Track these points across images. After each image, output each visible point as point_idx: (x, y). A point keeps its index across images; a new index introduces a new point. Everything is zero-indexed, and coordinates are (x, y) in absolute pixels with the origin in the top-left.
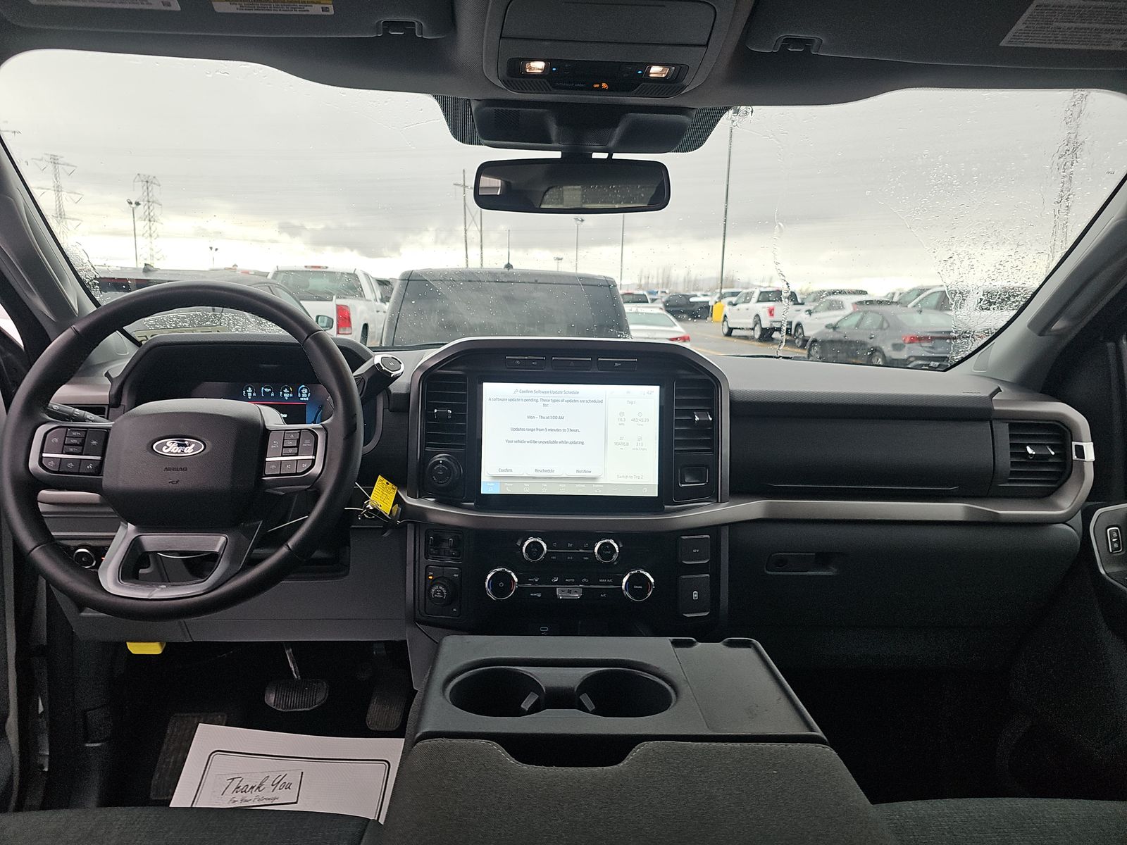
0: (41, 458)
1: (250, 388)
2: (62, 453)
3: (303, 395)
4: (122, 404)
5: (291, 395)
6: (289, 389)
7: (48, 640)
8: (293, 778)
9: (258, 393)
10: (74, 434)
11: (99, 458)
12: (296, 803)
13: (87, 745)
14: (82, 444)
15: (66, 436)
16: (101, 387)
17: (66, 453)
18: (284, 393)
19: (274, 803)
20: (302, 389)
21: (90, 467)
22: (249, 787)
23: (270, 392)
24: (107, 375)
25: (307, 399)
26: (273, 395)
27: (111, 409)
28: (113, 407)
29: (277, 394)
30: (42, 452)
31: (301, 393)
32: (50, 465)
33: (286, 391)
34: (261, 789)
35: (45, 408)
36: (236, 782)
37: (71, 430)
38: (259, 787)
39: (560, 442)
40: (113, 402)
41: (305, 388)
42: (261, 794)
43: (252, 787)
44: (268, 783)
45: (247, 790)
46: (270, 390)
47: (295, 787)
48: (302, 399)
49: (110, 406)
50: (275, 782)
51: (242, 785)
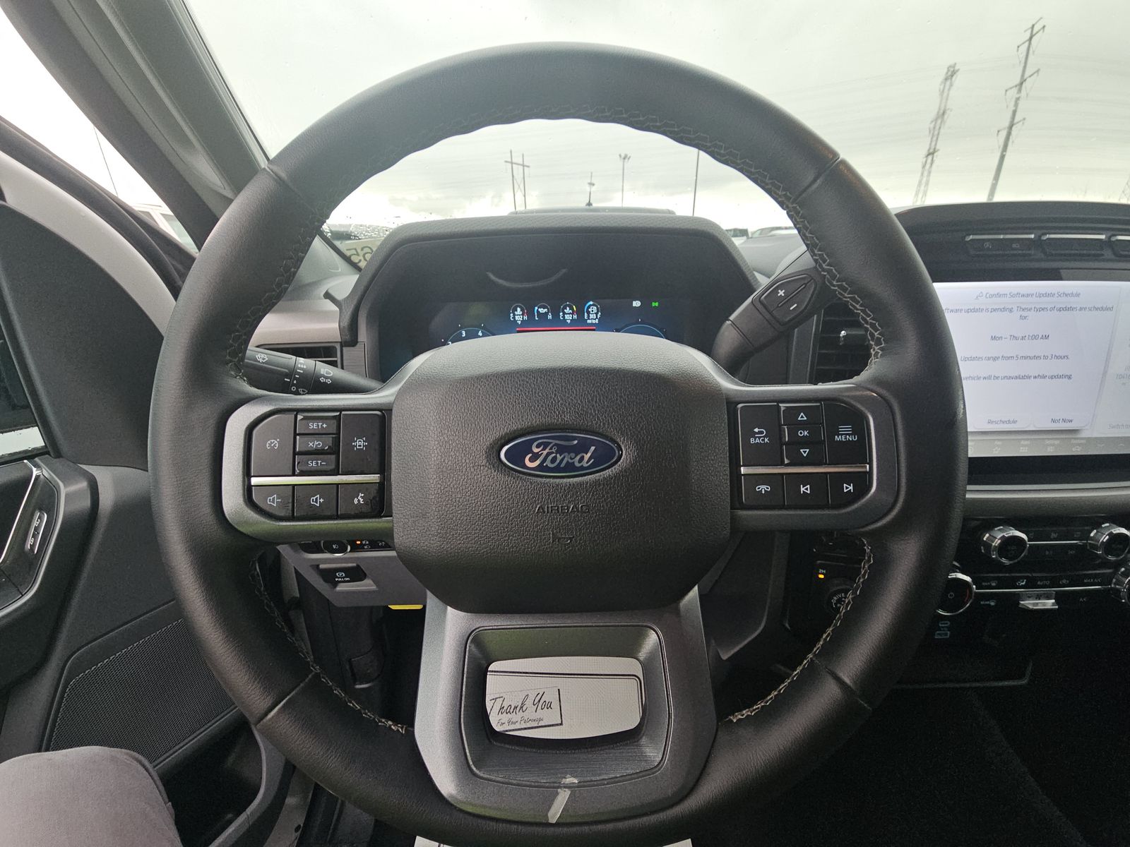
0: (248, 490)
1: (519, 309)
2: (294, 475)
3: (591, 316)
4: (359, 340)
5: (575, 317)
6: (571, 308)
7: (300, 593)
8: (551, 696)
9: (530, 313)
10: (313, 426)
11: (375, 478)
12: (561, 724)
13: (358, 687)
14: (334, 450)
15: (295, 434)
16: (325, 316)
17: (302, 474)
18: (564, 313)
19: (540, 725)
20: (591, 305)
21: (359, 499)
22: (513, 708)
23: (546, 314)
24: (328, 296)
25: (597, 321)
26: (550, 317)
27: (344, 348)
28: (346, 346)
29: (556, 315)
30: (247, 474)
31: (588, 313)
32: (272, 502)
33: (568, 310)
34: (524, 708)
35: (238, 368)
36: (499, 701)
37: (305, 418)
38: (522, 707)
39: (1035, 377)
40: (348, 338)
41: (593, 305)
42: (526, 715)
43: (516, 707)
44: (529, 703)
45: (511, 711)
46: (546, 310)
47: (555, 705)
48: (589, 321)
49: (344, 344)
50: (536, 701)
51: (506, 706)
